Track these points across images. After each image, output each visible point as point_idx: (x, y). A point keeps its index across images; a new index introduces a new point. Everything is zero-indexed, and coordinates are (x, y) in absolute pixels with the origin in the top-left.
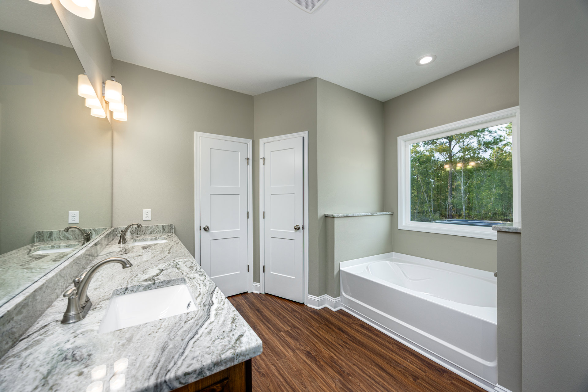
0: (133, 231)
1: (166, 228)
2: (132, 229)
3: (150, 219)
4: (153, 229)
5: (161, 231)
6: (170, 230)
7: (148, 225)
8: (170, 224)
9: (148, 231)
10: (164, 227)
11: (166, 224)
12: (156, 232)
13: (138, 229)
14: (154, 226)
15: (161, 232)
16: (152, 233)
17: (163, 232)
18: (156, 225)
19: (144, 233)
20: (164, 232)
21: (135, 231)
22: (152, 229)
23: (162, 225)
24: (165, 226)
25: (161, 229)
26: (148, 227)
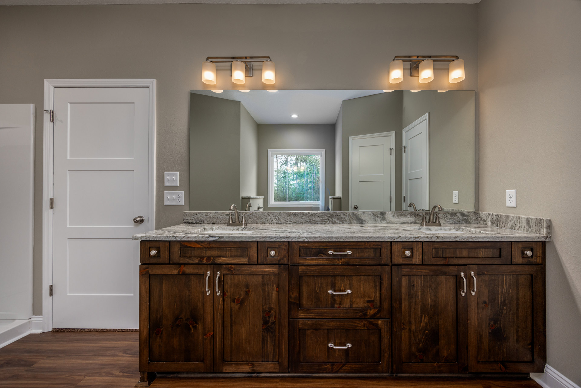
0: (493, 220)
1: (533, 224)
2: (492, 218)
3: (514, 205)
4: (515, 222)
5: (526, 227)
6: (538, 229)
7: (508, 215)
8: (538, 218)
9: (508, 224)
10: (529, 221)
11: (532, 217)
12: (518, 227)
13: (498, 218)
14: (515, 218)
15: (525, 230)
16: (514, 229)
17: (528, 230)
18: (518, 216)
19: (504, 225)
20: (530, 230)
21: (495, 220)
22: (513, 222)
23: (527, 217)
24: (531, 220)
25: (524, 224)
26: (508, 216)
